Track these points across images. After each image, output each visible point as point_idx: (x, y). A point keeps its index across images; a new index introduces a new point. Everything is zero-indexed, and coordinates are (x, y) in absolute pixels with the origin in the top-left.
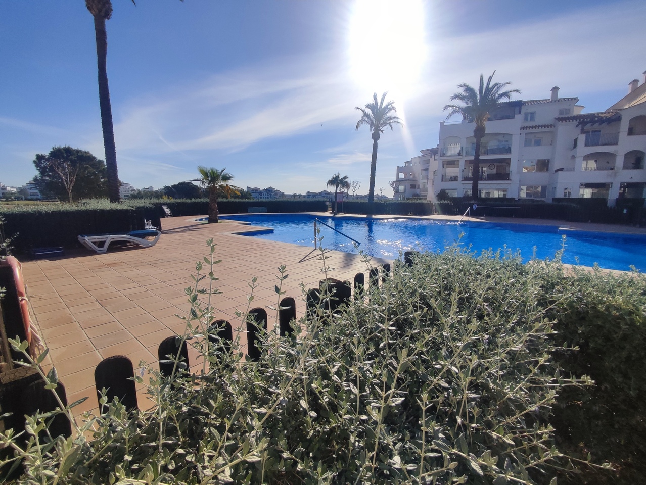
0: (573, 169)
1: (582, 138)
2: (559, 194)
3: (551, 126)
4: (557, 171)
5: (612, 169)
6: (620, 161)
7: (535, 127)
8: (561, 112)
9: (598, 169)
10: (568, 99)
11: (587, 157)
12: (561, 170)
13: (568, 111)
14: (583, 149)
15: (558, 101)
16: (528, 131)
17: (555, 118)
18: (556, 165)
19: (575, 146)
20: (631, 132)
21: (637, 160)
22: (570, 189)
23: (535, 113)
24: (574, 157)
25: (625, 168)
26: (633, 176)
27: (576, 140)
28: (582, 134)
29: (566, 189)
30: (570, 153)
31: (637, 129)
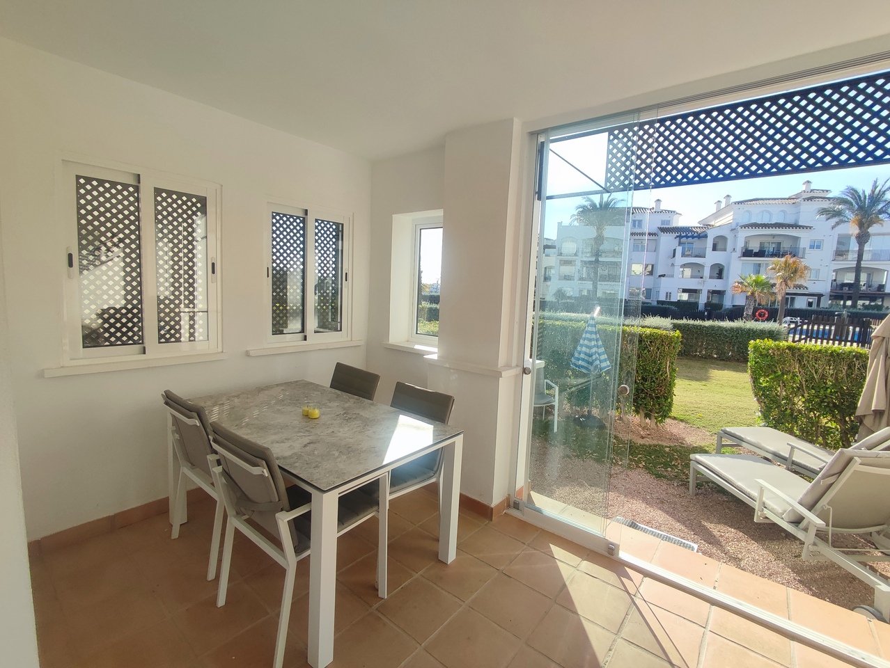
0: (672, 276)
1: (679, 250)
2: (662, 298)
3: (655, 234)
4: (660, 276)
5: (702, 278)
6: (707, 272)
7: (642, 234)
8: (663, 222)
9: (692, 277)
10: (668, 211)
11: (684, 266)
12: (664, 276)
13: (668, 222)
14: (680, 260)
15: (661, 211)
16: (636, 237)
17: (658, 228)
18: (660, 271)
19: (674, 256)
20: (714, 249)
21: (719, 272)
22: (670, 293)
23: (641, 220)
24: (673, 265)
25: (711, 278)
26: (716, 285)
27: (675, 250)
28: (679, 245)
29: (667, 293)
30: (671, 261)
31: (719, 247)
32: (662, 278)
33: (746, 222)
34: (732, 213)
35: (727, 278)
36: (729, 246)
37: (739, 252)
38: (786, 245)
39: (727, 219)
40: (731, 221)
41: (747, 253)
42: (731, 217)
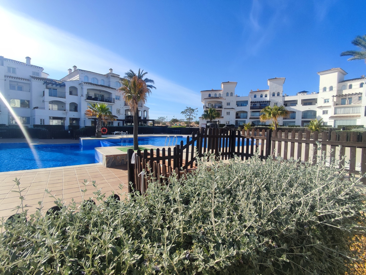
0: (44, 108)
1: (47, 92)
2: (38, 122)
3: (28, 80)
4: (34, 108)
5: (65, 110)
6: (68, 107)
7: (17, 78)
8: (34, 73)
9: (59, 109)
10: (37, 67)
11: (52, 102)
13: (38, 74)
14: (48, 98)
15: (31, 66)
16: (12, 79)
17: (30, 76)
18: (34, 105)
19: (44, 95)
20: (71, 93)
21: (75, 107)
22: (44, 120)
23: (15, 68)
24: (43, 101)
25: (70, 110)
26: (74, 115)
27: (44, 92)
28: (46, 89)
29: (41, 120)
30: (42, 99)
31: (73, 93)
32: (36, 109)
33: (86, 81)
34: (78, 75)
35: (80, 111)
36: (79, 93)
37: (85, 97)
38: (106, 96)
39: (77, 78)
40: (79, 79)
41: (89, 98)
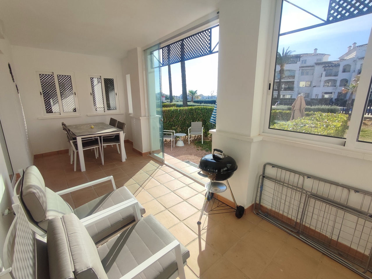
0: (319, 86)
1: (324, 73)
2: (313, 97)
3: (313, 66)
5: (335, 86)
6: (338, 83)
7: (306, 67)
8: (318, 60)
9: (330, 86)
10: (321, 54)
11: (326, 81)
12: (315, 86)
13: (321, 60)
14: (324, 78)
15: (317, 55)
16: (303, 68)
17: (315, 63)
19: (321, 76)
20: (343, 71)
21: (346, 83)
22: (318, 95)
23: (306, 60)
24: (320, 81)
25: (340, 86)
27: (322, 74)
28: (324, 71)
29: (316, 95)
30: (319, 79)
31: (346, 70)
32: (314, 88)
34: (355, 52)
35: (349, 85)
36: (352, 70)
37: (356, 73)
39: (353, 55)
40: (354, 56)
42: (355, 54)
